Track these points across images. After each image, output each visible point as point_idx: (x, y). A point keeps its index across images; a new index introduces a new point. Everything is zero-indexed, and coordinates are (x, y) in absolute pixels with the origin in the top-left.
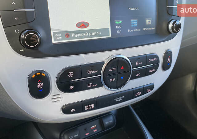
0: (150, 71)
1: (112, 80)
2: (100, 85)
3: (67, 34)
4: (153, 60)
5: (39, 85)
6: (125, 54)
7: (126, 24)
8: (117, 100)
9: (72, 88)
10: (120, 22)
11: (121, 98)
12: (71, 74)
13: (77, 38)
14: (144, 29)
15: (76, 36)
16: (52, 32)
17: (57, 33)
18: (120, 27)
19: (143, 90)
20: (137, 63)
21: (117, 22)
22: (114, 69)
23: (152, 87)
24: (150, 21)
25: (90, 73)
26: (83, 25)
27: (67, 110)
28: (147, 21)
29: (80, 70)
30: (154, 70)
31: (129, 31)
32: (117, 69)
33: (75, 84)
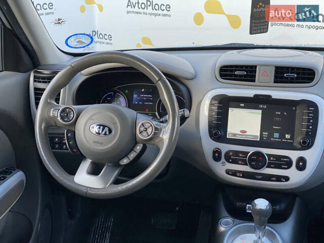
1: (253, 163)
2: (246, 164)
3: (235, 135)
4: (285, 160)
5: (216, 154)
6: (266, 151)
7: (271, 135)
8: (258, 177)
9: (231, 160)
10: (267, 134)
11: (260, 177)
12: (231, 154)
13: (239, 137)
14: (283, 140)
16: (228, 133)
17: (230, 133)
18: (266, 136)
19: (279, 178)
20: (272, 158)
21: (264, 133)
22: (255, 158)
23: (287, 179)
24: (289, 136)
25: (240, 156)
26: (244, 132)
27: (228, 172)
28: (287, 136)
29: (236, 153)
30: (287, 167)
31: (272, 139)
32: (257, 158)
33: (232, 159)
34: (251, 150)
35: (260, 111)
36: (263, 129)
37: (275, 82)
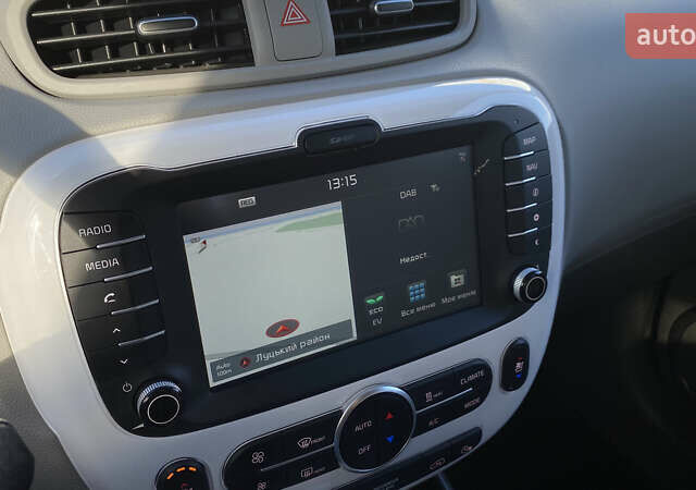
0: (466, 406)
1: (363, 450)
2: (332, 466)
3: (245, 359)
4: (471, 378)
7: (397, 299)
9: (261, 486)
10: (380, 298)
12: (258, 458)
13: (271, 361)
14: (444, 301)
15: (268, 357)
16: (208, 363)
17: (221, 362)
18: (380, 309)
20: (429, 395)
21: (370, 301)
22: (369, 424)
24: (461, 277)
25: (305, 445)
26: (288, 326)
28: (453, 278)
30: (477, 400)
31: (404, 314)
32: (375, 422)
33: (268, 478)
34: (344, 398)
35: (335, 209)
36: (361, 285)
37: (342, 48)
